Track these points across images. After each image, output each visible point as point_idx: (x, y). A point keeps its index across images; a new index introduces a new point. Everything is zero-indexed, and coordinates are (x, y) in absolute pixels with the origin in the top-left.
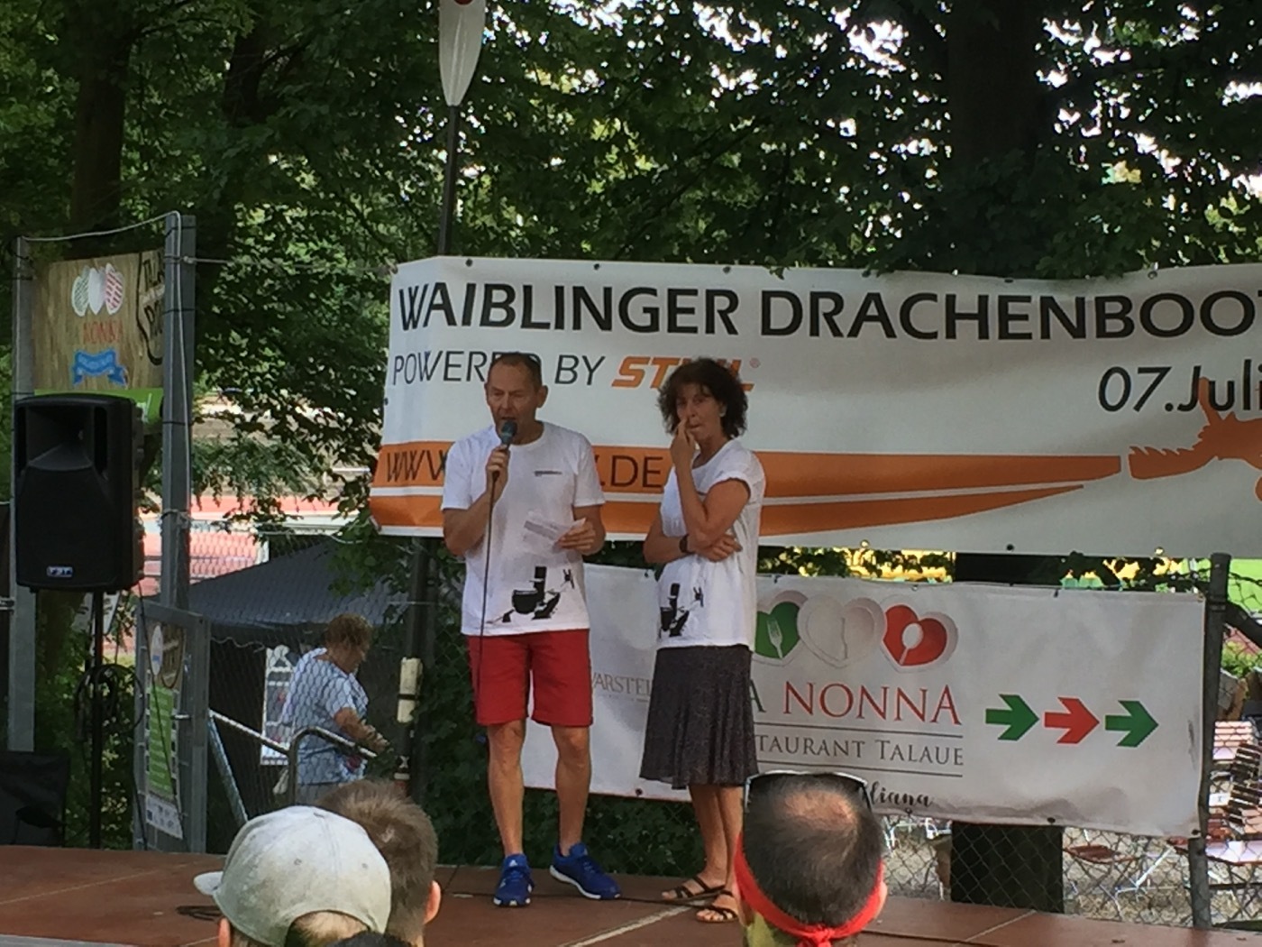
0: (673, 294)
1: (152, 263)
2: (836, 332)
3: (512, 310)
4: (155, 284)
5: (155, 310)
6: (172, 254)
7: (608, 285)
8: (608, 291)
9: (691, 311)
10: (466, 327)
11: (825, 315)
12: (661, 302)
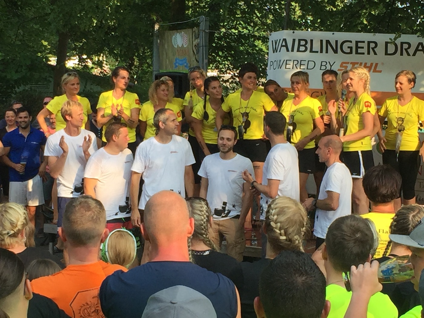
0: (357, 42)
1: (196, 32)
2: (409, 55)
3: (307, 47)
4: (197, 38)
5: (197, 46)
6: (202, 29)
7: (337, 40)
8: (337, 42)
9: (363, 48)
10: (292, 52)
11: (405, 49)
12: (353, 45)
